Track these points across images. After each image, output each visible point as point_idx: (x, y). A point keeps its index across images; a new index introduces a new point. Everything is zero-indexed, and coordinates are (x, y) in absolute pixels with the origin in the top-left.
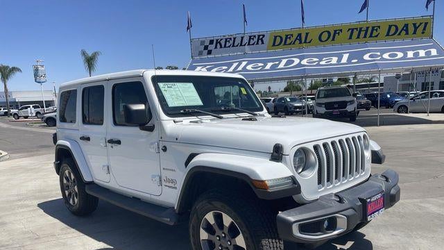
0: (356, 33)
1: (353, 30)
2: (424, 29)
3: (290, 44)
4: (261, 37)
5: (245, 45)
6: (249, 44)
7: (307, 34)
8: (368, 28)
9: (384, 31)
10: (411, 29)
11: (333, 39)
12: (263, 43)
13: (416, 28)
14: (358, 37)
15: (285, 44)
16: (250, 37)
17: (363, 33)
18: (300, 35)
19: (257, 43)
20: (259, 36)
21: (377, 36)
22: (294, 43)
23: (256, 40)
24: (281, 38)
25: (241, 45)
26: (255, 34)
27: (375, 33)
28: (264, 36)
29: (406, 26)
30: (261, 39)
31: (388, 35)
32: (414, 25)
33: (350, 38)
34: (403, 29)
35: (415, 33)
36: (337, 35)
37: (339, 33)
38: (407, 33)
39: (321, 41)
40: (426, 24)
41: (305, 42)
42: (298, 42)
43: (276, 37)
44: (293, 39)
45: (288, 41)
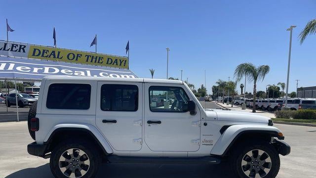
0: (90, 59)
1: (88, 56)
2: (125, 64)
3: (47, 57)
4: (22, 47)
5: (8, 50)
6: (12, 50)
7: (59, 52)
8: (97, 57)
9: (105, 60)
10: (119, 62)
11: (77, 60)
12: (24, 51)
13: (121, 63)
14: (92, 61)
15: (43, 56)
16: (13, 45)
17: (94, 60)
18: (54, 52)
19: (20, 51)
20: (21, 46)
21: (102, 63)
22: (50, 57)
23: (18, 48)
24: (39, 51)
25: (4, 49)
26: (17, 44)
27: (101, 61)
28: (25, 47)
29: (116, 60)
30: (22, 48)
31: (107, 63)
32: (120, 60)
33: (87, 61)
34: (115, 62)
35: (120, 65)
36: (79, 57)
37: (80, 57)
38: (117, 64)
39: (69, 59)
40: (126, 61)
41: (58, 57)
42: (52, 56)
43: (35, 50)
44: (49, 54)
45: (45, 55)
